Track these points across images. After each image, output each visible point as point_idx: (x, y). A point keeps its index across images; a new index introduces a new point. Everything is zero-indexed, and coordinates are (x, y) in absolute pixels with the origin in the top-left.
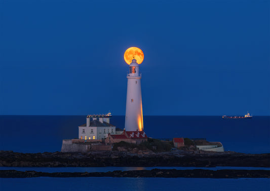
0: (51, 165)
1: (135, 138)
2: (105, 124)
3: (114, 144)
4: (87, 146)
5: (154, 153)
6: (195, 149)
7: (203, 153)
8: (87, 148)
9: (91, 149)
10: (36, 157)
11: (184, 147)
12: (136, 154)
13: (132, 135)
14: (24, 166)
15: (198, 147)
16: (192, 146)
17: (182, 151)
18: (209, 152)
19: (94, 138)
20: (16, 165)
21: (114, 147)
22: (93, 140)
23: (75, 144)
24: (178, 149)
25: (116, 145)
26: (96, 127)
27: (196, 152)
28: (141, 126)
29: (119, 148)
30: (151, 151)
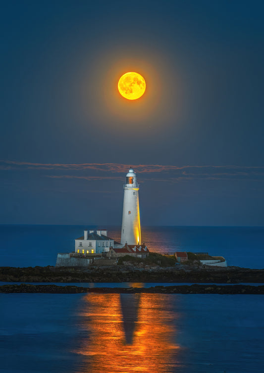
0: (64, 281)
1: (138, 252)
2: (103, 238)
3: (119, 258)
4: (89, 260)
5: (161, 268)
6: (200, 264)
7: (208, 268)
8: (88, 263)
9: (93, 264)
10: (45, 271)
11: (188, 262)
12: (143, 269)
13: (134, 249)
14: (34, 281)
15: (201, 261)
16: (195, 261)
17: (186, 266)
18: (214, 267)
19: (93, 252)
20: (25, 280)
21: (119, 261)
22: (91, 254)
23: (74, 258)
24: (182, 263)
25: (121, 260)
26: (95, 241)
27: (201, 267)
28: (138, 239)
29: (124, 262)
30: (158, 266)
